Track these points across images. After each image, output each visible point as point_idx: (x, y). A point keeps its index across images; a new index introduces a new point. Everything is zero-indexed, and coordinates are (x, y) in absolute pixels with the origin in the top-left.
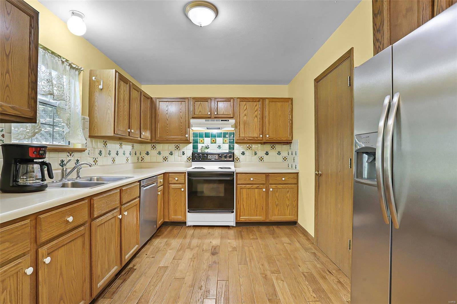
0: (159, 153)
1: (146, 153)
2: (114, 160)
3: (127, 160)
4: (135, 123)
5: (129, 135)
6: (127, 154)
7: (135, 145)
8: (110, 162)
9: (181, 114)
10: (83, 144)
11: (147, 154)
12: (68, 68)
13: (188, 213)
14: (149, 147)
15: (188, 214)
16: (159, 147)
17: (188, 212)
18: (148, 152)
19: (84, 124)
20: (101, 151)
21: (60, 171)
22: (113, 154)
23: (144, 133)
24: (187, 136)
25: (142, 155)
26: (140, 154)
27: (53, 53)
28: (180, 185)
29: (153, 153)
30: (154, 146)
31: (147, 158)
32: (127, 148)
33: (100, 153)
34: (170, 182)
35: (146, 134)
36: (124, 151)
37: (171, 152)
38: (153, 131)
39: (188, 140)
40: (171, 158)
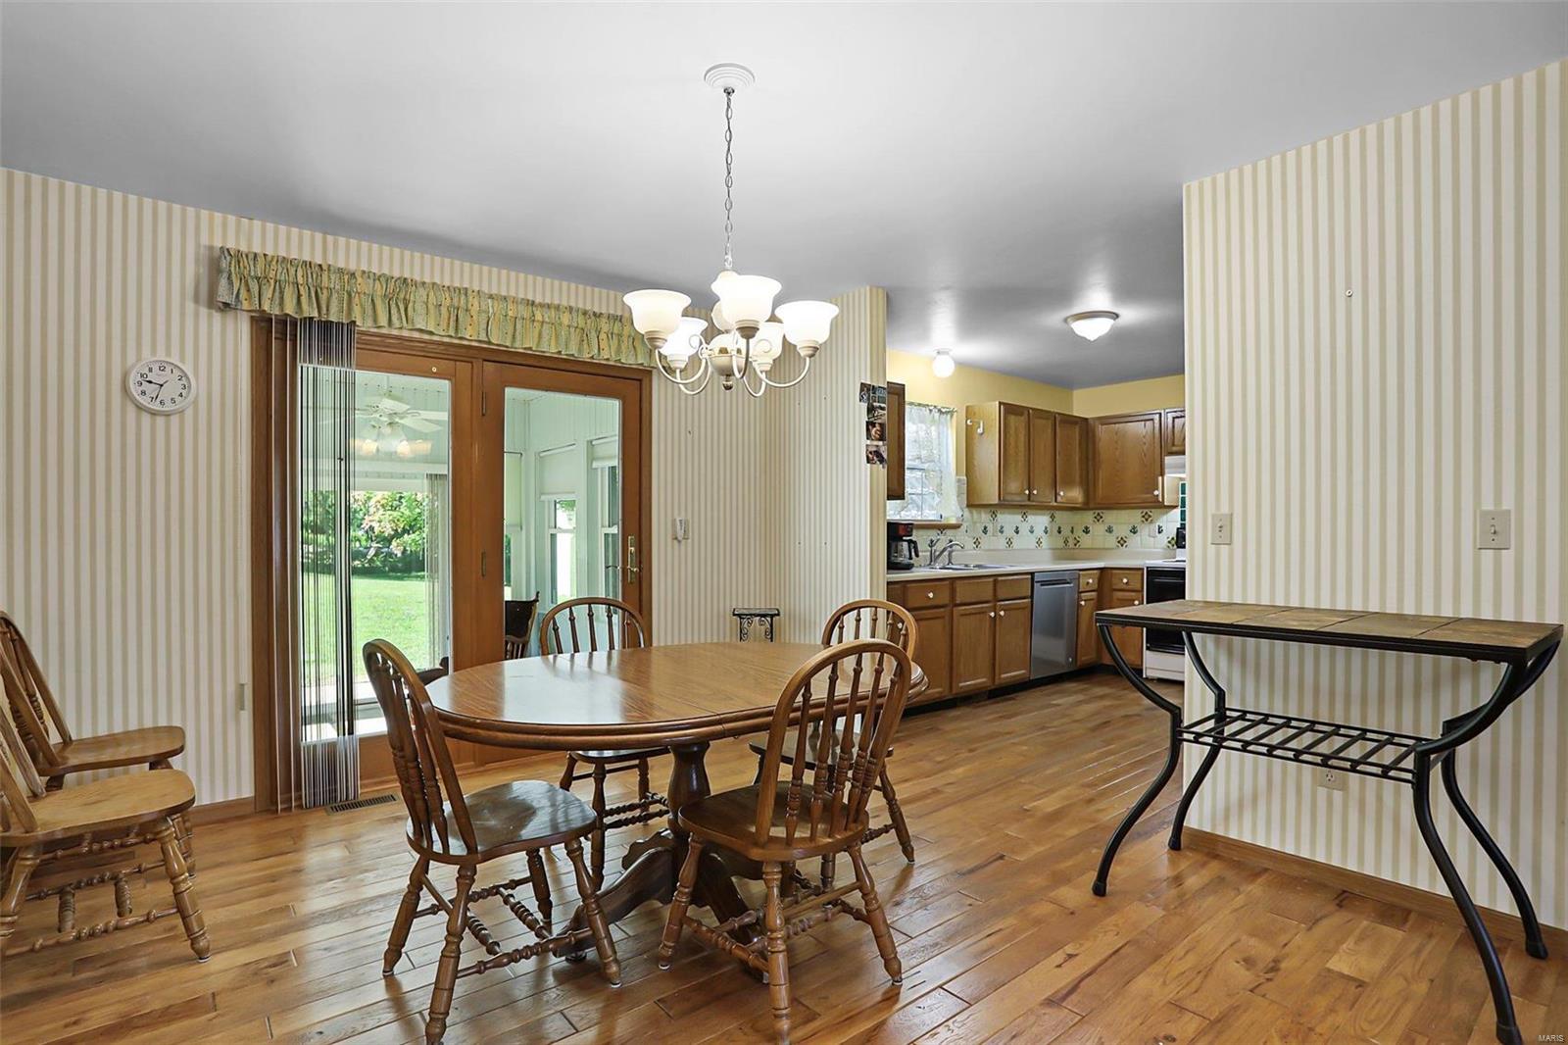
0: (1110, 530)
1: (1083, 529)
2: (1010, 542)
3: (1039, 543)
4: (1043, 477)
5: (1029, 500)
6: (1039, 531)
7: (1058, 514)
8: (1002, 543)
9: (1145, 447)
10: (958, 519)
11: (1086, 531)
12: (937, 415)
13: (1148, 652)
14: (1088, 517)
15: (1147, 654)
16: (1110, 517)
17: (1148, 648)
18: (1087, 528)
19: (959, 487)
20: (985, 528)
21: (929, 553)
22: (1009, 532)
23: (1062, 493)
24: (1156, 493)
25: (1076, 535)
26: (1072, 532)
27: (920, 405)
28: (1133, 594)
29: (1098, 529)
30: (1098, 514)
31: (1086, 541)
32: (1040, 521)
33: (985, 530)
34: (1114, 587)
35: (1076, 494)
36: (1032, 527)
37: (1134, 528)
38: (1088, 485)
39: (1159, 502)
40: (1134, 541)
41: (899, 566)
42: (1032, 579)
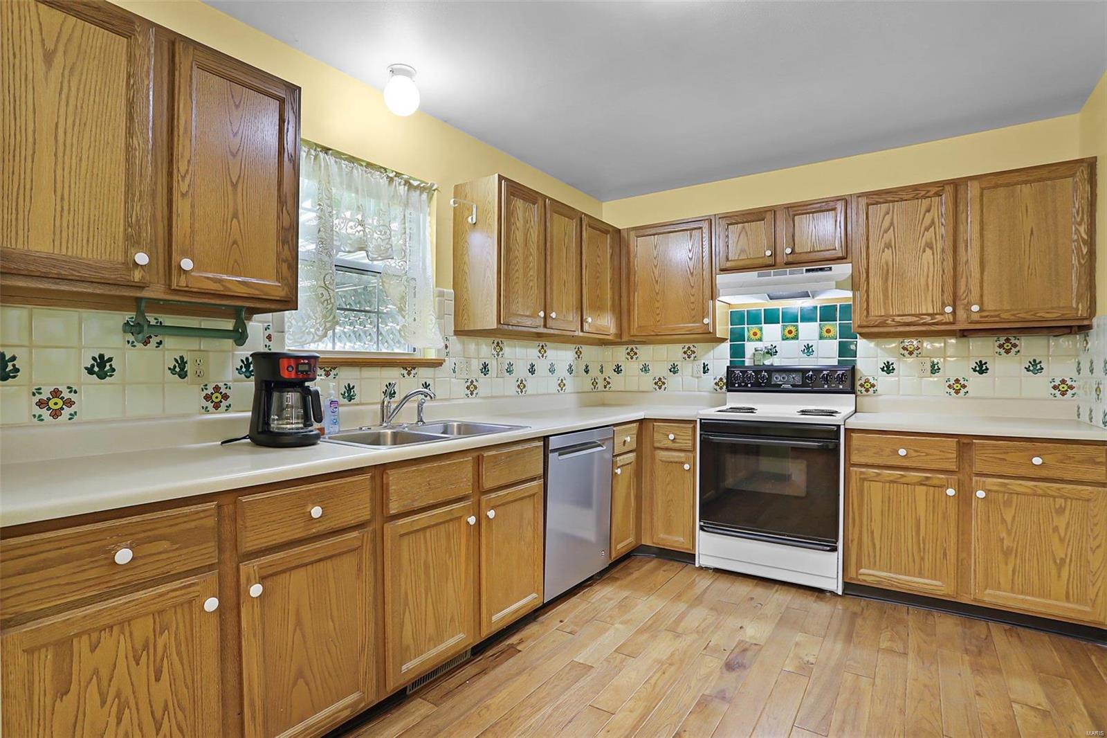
0: (645, 369)
1: (614, 367)
2: (521, 386)
3: (562, 385)
4: (564, 297)
5: (545, 326)
6: (562, 371)
7: (586, 349)
8: (512, 389)
9: (691, 264)
10: (439, 351)
11: (618, 370)
12: (402, 189)
13: (701, 532)
14: (620, 353)
15: (701, 536)
16: (645, 352)
17: (702, 528)
18: (618, 367)
19: (441, 304)
20: (485, 366)
22: (521, 371)
23: (590, 320)
24: (706, 321)
25: (605, 375)
26: (602, 372)
27: (369, 165)
28: (682, 454)
29: (632, 368)
30: (632, 350)
31: (617, 382)
32: (563, 356)
33: (485, 369)
34: (657, 445)
35: (606, 323)
36: (552, 365)
37: (674, 366)
38: (622, 312)
39: (710, 333)
40: (673, 381)
41: (286, 440)
42: (546, 446)
